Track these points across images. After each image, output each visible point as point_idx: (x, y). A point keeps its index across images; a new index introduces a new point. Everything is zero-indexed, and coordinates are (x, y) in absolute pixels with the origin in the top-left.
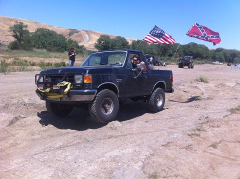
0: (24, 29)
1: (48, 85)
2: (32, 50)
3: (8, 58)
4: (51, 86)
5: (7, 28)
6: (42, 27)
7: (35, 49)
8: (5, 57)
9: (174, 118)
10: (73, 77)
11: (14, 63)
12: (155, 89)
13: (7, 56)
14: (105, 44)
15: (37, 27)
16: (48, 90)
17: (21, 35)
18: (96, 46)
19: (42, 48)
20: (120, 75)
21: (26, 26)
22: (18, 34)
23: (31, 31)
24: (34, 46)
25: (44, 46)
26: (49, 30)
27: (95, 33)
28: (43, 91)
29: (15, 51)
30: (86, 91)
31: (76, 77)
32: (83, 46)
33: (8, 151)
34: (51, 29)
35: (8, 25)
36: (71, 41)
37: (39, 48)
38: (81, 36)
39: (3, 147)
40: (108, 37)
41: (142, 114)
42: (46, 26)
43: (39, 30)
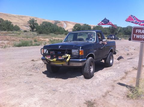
1: (55, 56)
4: (57, 57)
10: (71, 51)
12: (109, 53)
16: (55, 59)
28: (52, 60)
30: (80, 60)
31: (73, 51)
35: (21, 20)
41: (103, 69)
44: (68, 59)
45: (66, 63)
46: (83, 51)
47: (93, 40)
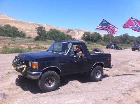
0: (43, 29)
2: (46, 41)
3: (33, 45)
5: (34, 29)
6: (53, 28)
7: (48, 40)
8: (31, 45)
9: (118, 82)
11: (35, 48)
13: (33, 44)
14: (87, 37)
15: (50, 28)
16: (15, 69)
17: (42, 32)
18: (82, 38)
19: (52, 40)
20: (62, 60)
21: (44, 28)
22: (40, 32)
23: (47, 30)
24: (48, 39)
25: (53, 39)
26: (56, 30)
27: (82, 31)
29: (37, 41)
32: (74, 38)
33: (16, 96)
34: (57, 29)
36: (68, 36)
37: (50, 40)
38: (74, 33)
39: (14, 93)
40: (89, 33)
42: (55, 27)
43: (51, 30)
44: (24, 70)
45: (22, 73)
46: (37, 64)
47: (65, 52)
